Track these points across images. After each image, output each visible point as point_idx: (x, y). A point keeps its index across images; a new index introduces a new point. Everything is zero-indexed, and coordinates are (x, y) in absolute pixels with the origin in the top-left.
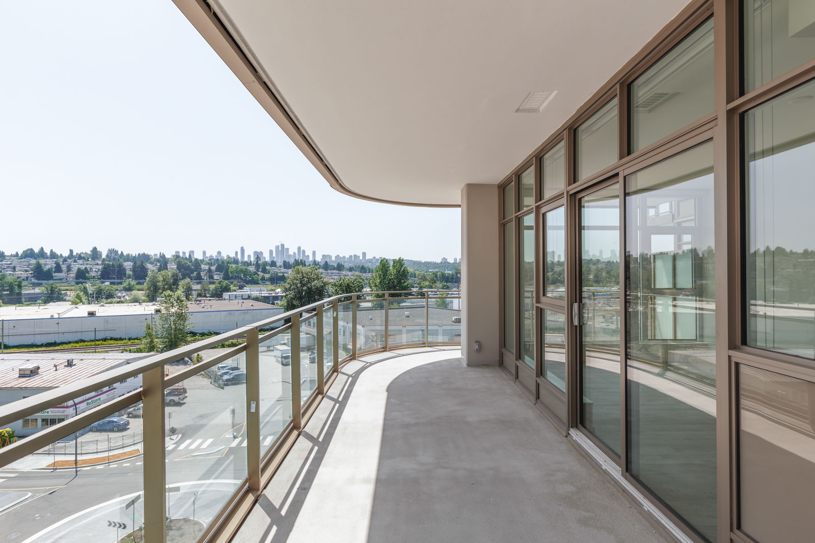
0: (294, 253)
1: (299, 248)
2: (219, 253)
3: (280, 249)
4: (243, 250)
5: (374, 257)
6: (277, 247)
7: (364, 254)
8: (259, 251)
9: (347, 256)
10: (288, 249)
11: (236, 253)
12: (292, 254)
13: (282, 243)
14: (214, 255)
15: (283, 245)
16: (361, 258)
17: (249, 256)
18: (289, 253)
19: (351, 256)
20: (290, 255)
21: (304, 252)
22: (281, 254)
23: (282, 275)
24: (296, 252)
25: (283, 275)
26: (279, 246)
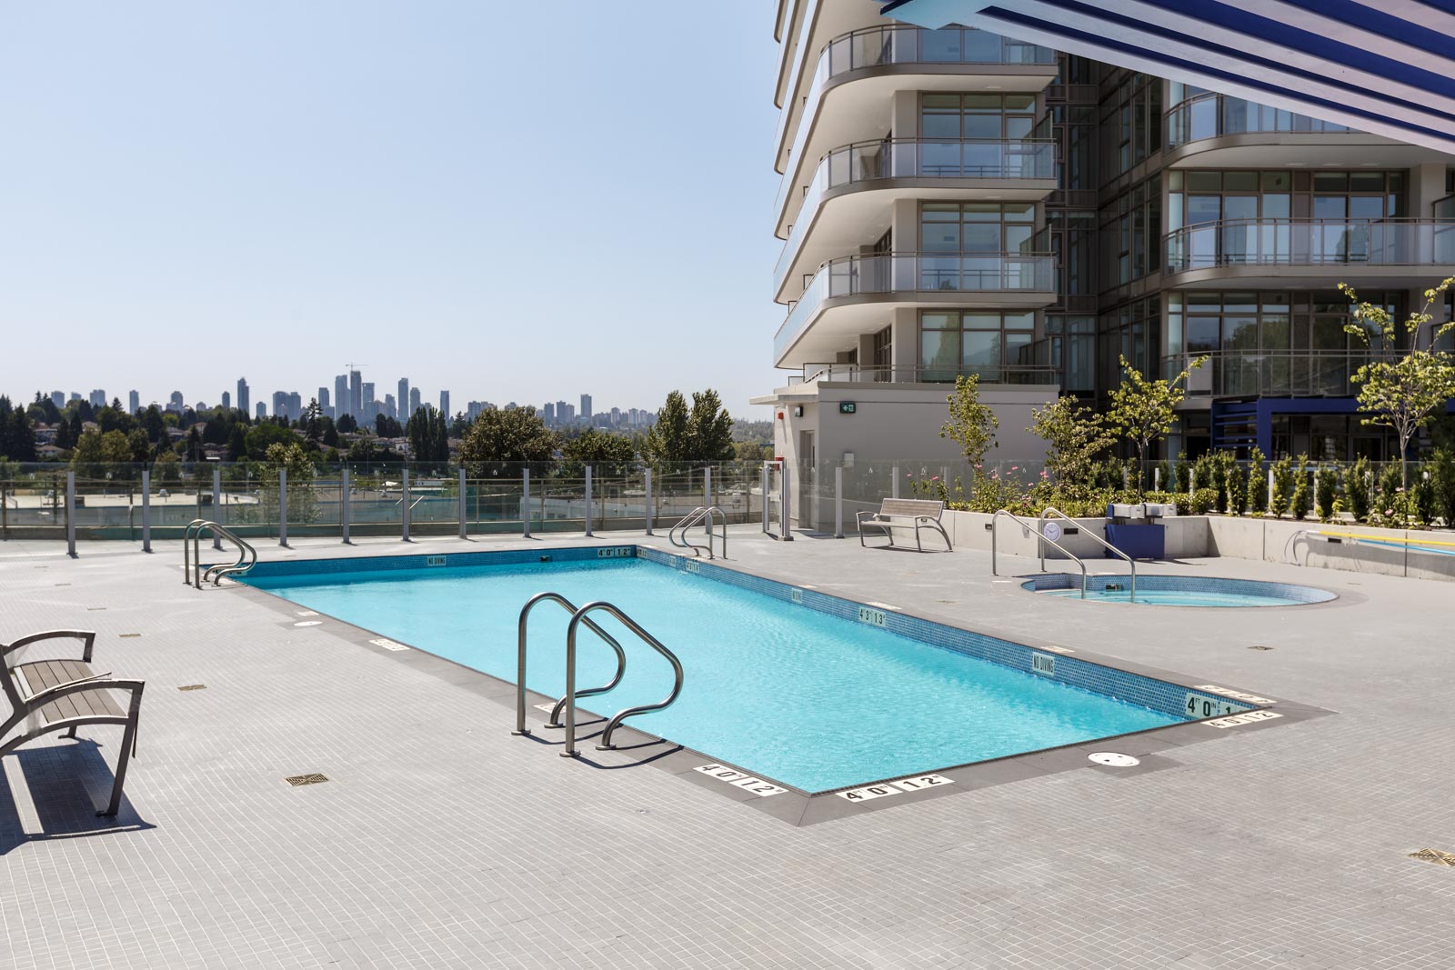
0: (389, 398)
1: (403, 384)
2: (177, 397)
3: (349, 386)
4: (243, 389)
5: (615, 410)
6: (340, 381)
7: (586, 401)
8: (289, 391)
9: (540, 407)
10: (370, 387)
11: (226, 396)
12: (383, 400)
13: (355, 369)
14: (164, 402)
15: (356, 376)
16: (578, 411)
17: (261, 406)
18: (375, 399)
19: (549, 407)
20: (378, 402)
21: (416, 393)
22: (353, 401)
23: (381, 450)
24: (395, 394)
25: (387, 450)
26: (345, 377)
